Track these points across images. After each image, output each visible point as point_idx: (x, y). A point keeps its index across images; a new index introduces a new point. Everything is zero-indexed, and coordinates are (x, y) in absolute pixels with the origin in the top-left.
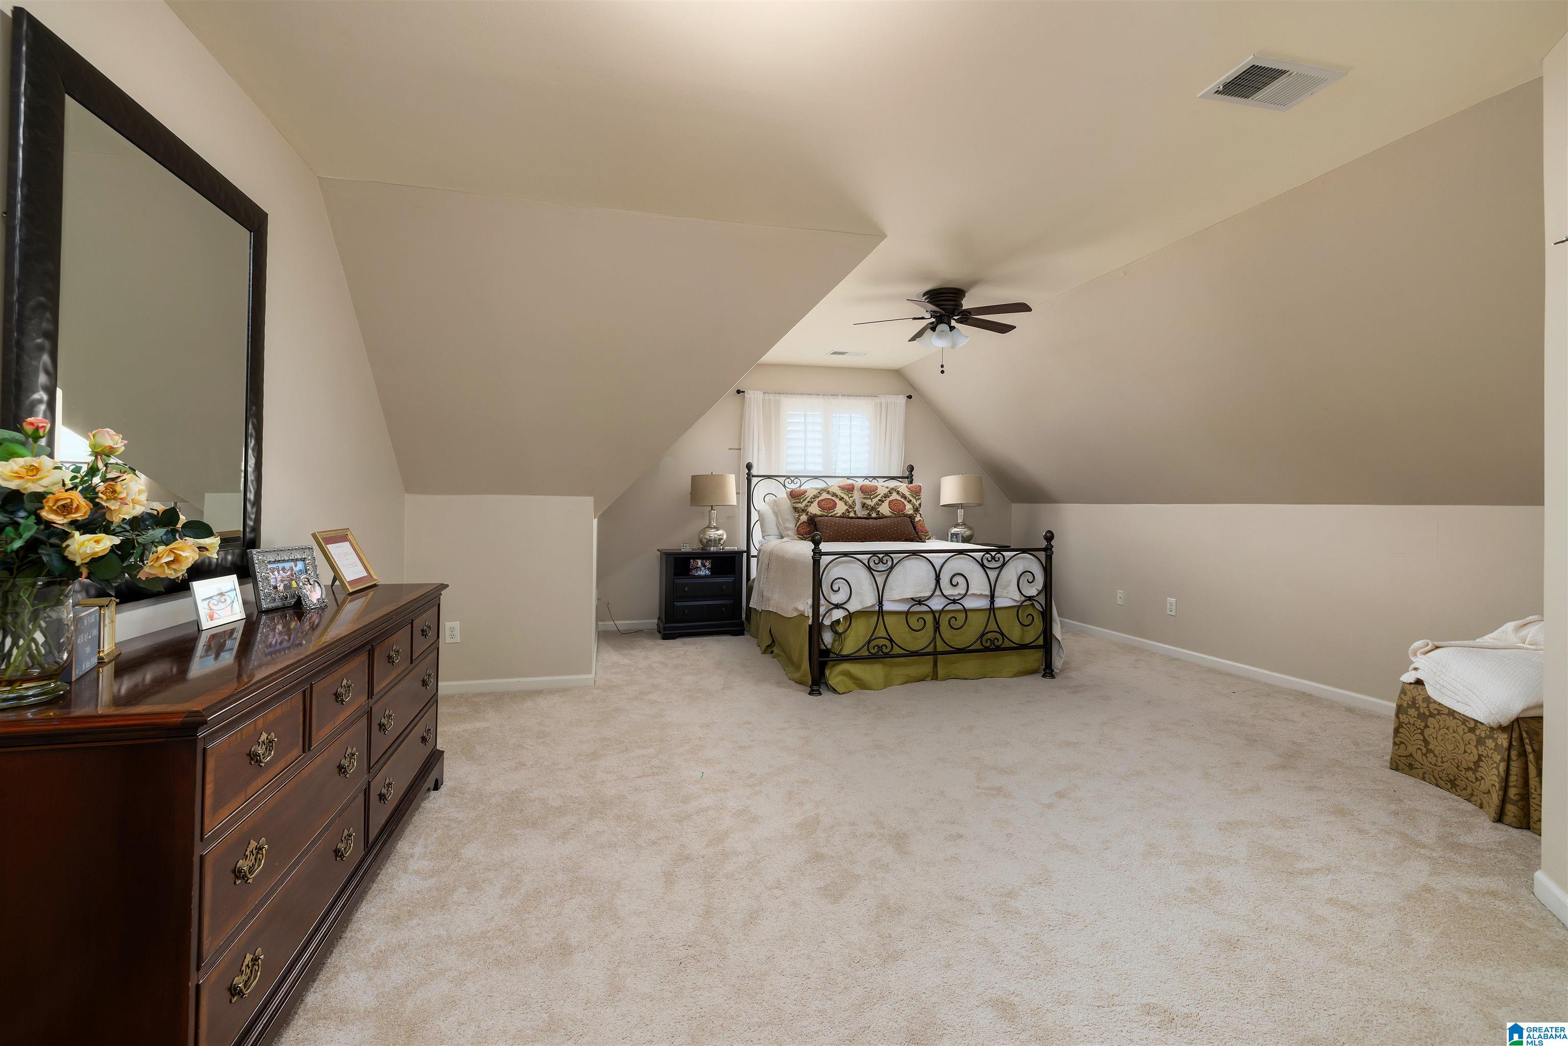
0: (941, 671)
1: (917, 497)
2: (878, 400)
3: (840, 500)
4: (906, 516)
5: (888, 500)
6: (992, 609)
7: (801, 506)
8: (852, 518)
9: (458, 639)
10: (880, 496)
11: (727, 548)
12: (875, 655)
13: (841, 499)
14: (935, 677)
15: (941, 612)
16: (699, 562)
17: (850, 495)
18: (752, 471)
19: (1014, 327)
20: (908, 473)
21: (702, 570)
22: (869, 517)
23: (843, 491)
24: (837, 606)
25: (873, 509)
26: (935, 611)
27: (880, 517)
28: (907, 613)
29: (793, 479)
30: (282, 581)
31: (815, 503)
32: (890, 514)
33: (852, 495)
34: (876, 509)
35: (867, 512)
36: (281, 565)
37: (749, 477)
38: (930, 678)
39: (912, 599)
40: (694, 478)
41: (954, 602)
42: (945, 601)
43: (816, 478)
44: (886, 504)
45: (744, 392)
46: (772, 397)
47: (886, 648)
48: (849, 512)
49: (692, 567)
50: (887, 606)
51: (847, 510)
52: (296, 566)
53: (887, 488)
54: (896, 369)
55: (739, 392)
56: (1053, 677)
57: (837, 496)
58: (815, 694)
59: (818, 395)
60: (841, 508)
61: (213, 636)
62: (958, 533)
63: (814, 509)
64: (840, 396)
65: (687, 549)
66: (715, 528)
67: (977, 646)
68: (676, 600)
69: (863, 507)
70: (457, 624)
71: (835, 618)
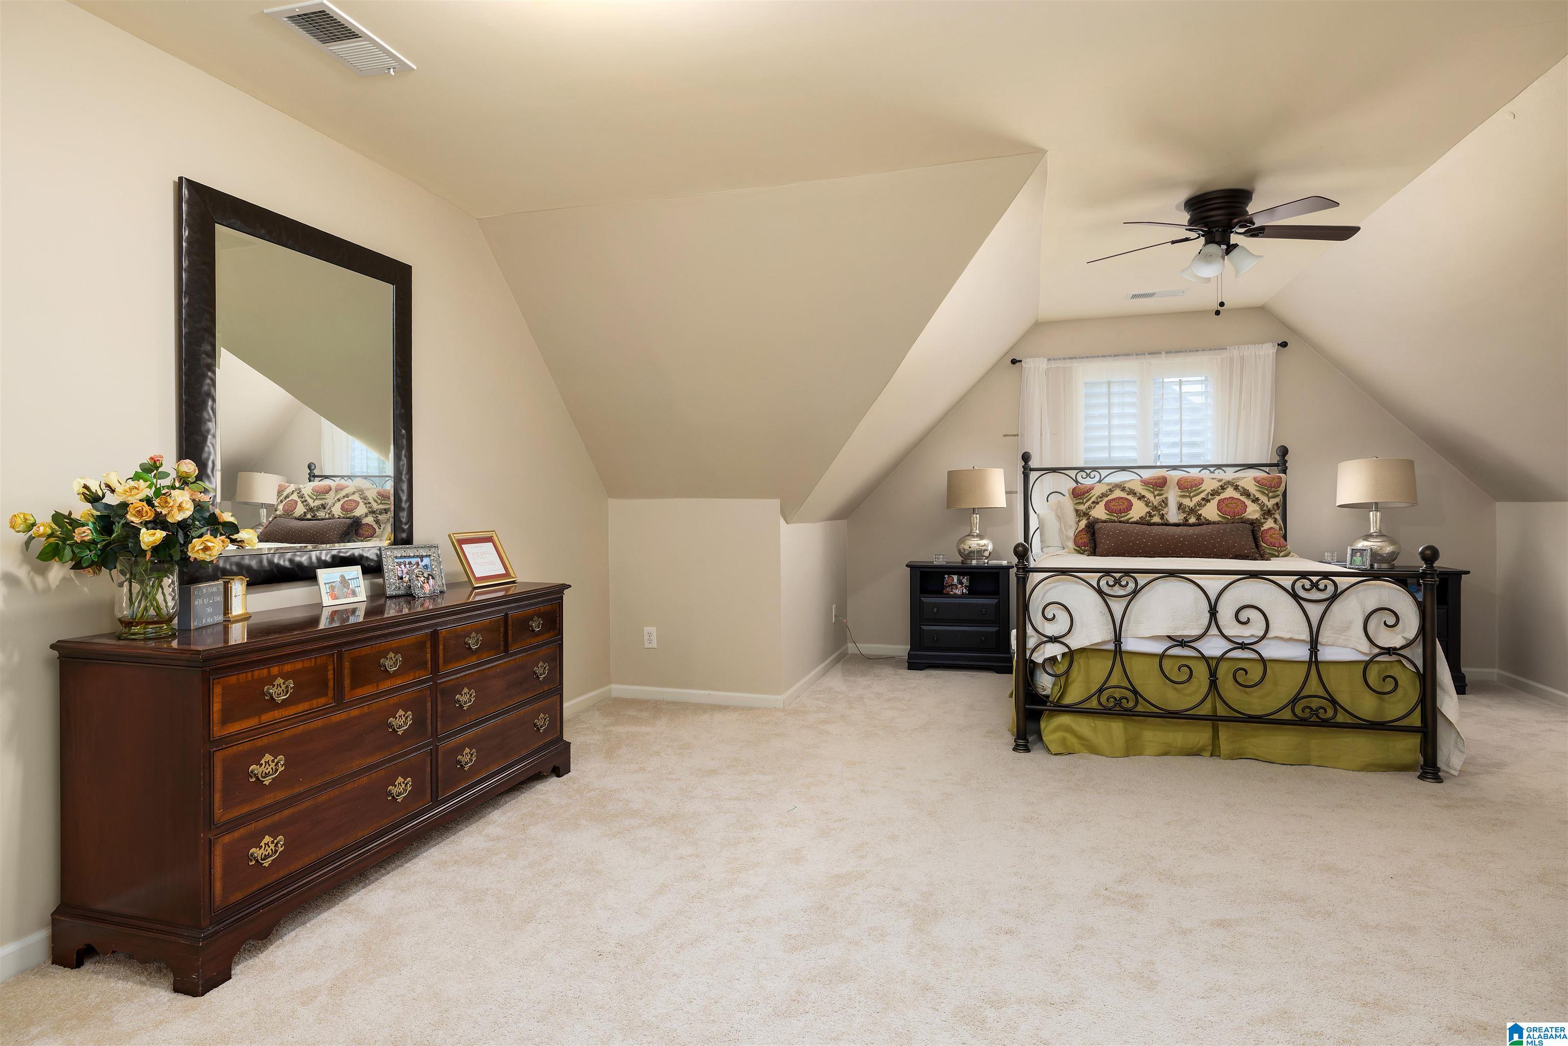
0: (1225, 745)
1: (1270, 494)
2: (1226, 354)
3: (1138, 499)
4: (1245, 521)
5: (1218, 498)
6: (1314, 661)
7: (1082, 508)
8: (1158, 524)
9: (654, 644)
10: (1206, 493)
11: (993, 562)
12: (1110, 709)
13: (1141, 498)
14: (1215, 752)
15: (1222, 658)
16: (955, 578)
17: (1156, 493)
18: (1030, 463)
19: (1356, 229)
20: (1278, 458)
21: (958, 586)
22: (1185, 524)
23: (1146, 488)
24: (1054, 639)
25: (1192, 511)
26: (1209, 658)
27: (1202, 522)
28: (1162, 656)
29: (1088, 471)
30: (407, 573)
31: (1102, 504)
32: (1217, 519)
33: (1162, 492)
34: (1196, 512)
35: (1183, 516)
36: (407, 560)
37: (1027, 471)
38: (1209, 754)
39: (1169, 637)
40: (951, 474)
41: (1243, 646)
42: (1228, 646)
43: (1123, 469)
44: (1214, 503)
45: (1021, 361)
46: (1060, 364)
47: (1128, 703)
48: (1151, 516)
49: (947, 584)
50: (1130, 645)
51: (1149, 513)
52: (422, 561)
53: (1220, 481)
54: (1260, 306)
55: (1014, 362)
56: (1438, 779)
57: (1135, 494)
58: (1020, 750)
59: (1128, 355)
60: (1138, 510)
61: (334, 613)
62: (1364, 548)
63: (1100, 512)
64: (1163, 354)
65: (940, 561)
66: (978, 536)
67: (1287, 715)
68: (924, 623)
69: (1179, 509)
70: (653, 630)
71: (1048, 654)
